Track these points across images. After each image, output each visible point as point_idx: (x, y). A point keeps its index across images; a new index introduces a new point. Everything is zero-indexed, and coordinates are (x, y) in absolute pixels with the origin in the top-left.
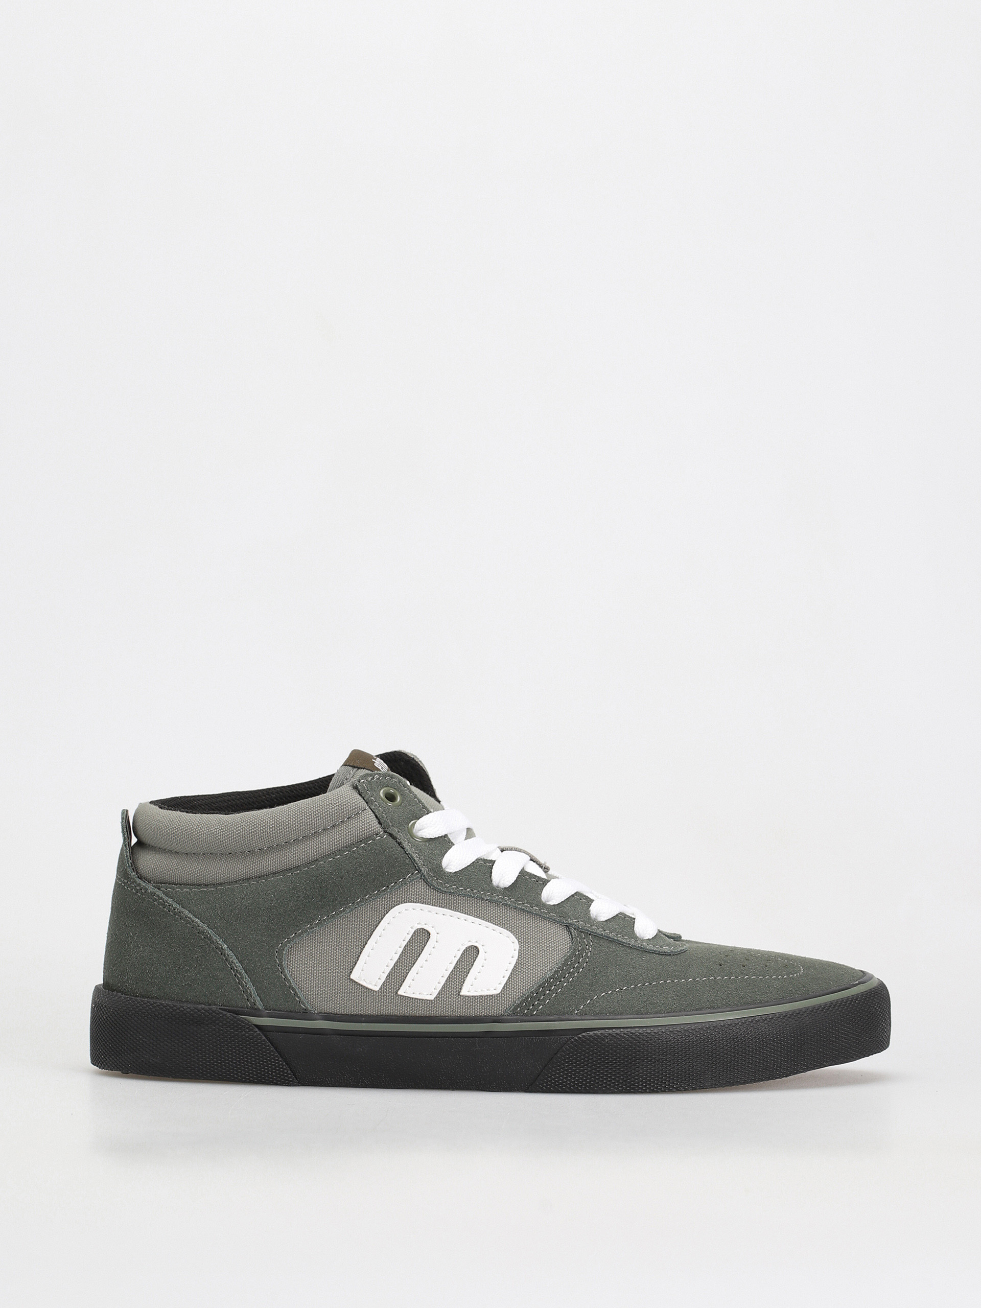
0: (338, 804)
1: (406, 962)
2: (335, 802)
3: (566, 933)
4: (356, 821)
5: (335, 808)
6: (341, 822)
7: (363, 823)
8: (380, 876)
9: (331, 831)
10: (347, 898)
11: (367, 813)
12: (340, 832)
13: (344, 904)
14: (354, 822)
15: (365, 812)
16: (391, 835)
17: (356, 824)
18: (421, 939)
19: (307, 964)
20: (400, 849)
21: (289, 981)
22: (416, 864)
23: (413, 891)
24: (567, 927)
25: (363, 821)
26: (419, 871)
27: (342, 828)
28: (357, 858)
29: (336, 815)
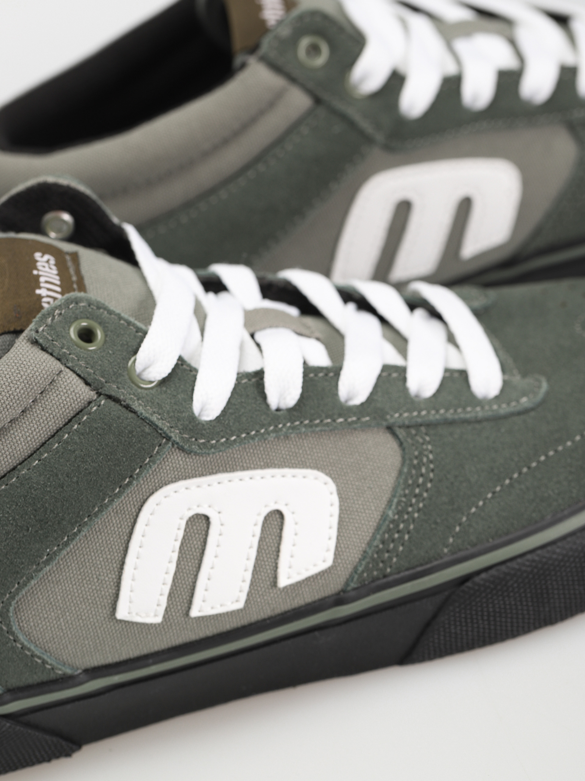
0: (21, 380)
1: (187, 568)
2: (17, 379)
3: (389, 437)
4: (55, 395)
5: (20, 387)
6: (33, 401)
7: (66, 395)
8: (115, 465)
9: (23, 421)
10: (79, 513)
11: (66, 377)
12: (37, 419)
13: (76, 522)
14: (52, 398)
15: (62, 376)
16: (109, 397)
17: (56, 399)
18: (199, 528)
19: (47, 617)
20: (131, 415)
21: (29, 650)
22: (161, 429)
23: (168, 468)
24: (390, 429)
25: (65, 391)
26: (169, 439)
27: (38, 412)
28: (74, 451)
29: (24, 396)
